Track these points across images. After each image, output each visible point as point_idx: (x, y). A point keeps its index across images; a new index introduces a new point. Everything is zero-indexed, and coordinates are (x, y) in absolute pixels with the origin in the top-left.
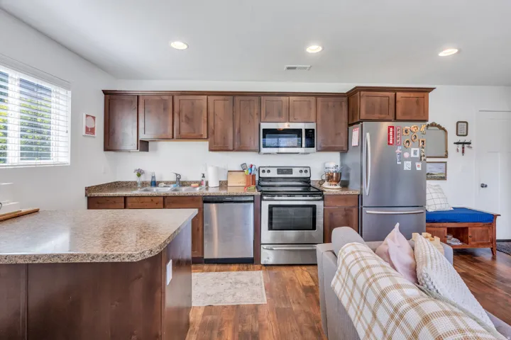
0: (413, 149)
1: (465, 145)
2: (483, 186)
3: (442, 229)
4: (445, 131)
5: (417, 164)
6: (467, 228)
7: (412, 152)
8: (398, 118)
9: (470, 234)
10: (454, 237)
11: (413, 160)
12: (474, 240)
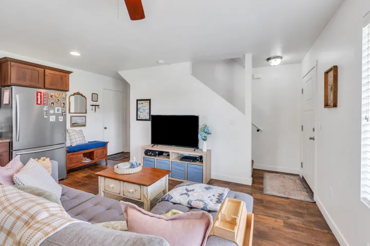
0: (56, 108)
1: (97, 107)
2: (105, 128)
3: (79, 155)
4: (86, 98)
5: (60, 117)
6: (93, 152)
7: (56, 110)
8: (46, 86)
9: (95, 155)
10: (88, 158)
11: (57, 115)
12: (97, 157)
